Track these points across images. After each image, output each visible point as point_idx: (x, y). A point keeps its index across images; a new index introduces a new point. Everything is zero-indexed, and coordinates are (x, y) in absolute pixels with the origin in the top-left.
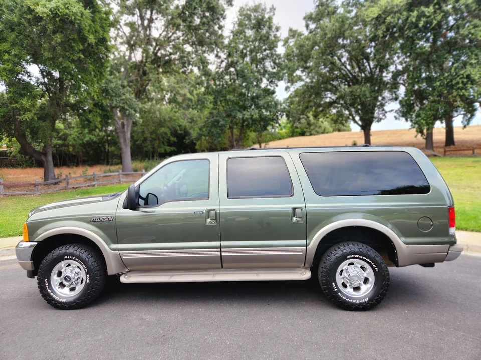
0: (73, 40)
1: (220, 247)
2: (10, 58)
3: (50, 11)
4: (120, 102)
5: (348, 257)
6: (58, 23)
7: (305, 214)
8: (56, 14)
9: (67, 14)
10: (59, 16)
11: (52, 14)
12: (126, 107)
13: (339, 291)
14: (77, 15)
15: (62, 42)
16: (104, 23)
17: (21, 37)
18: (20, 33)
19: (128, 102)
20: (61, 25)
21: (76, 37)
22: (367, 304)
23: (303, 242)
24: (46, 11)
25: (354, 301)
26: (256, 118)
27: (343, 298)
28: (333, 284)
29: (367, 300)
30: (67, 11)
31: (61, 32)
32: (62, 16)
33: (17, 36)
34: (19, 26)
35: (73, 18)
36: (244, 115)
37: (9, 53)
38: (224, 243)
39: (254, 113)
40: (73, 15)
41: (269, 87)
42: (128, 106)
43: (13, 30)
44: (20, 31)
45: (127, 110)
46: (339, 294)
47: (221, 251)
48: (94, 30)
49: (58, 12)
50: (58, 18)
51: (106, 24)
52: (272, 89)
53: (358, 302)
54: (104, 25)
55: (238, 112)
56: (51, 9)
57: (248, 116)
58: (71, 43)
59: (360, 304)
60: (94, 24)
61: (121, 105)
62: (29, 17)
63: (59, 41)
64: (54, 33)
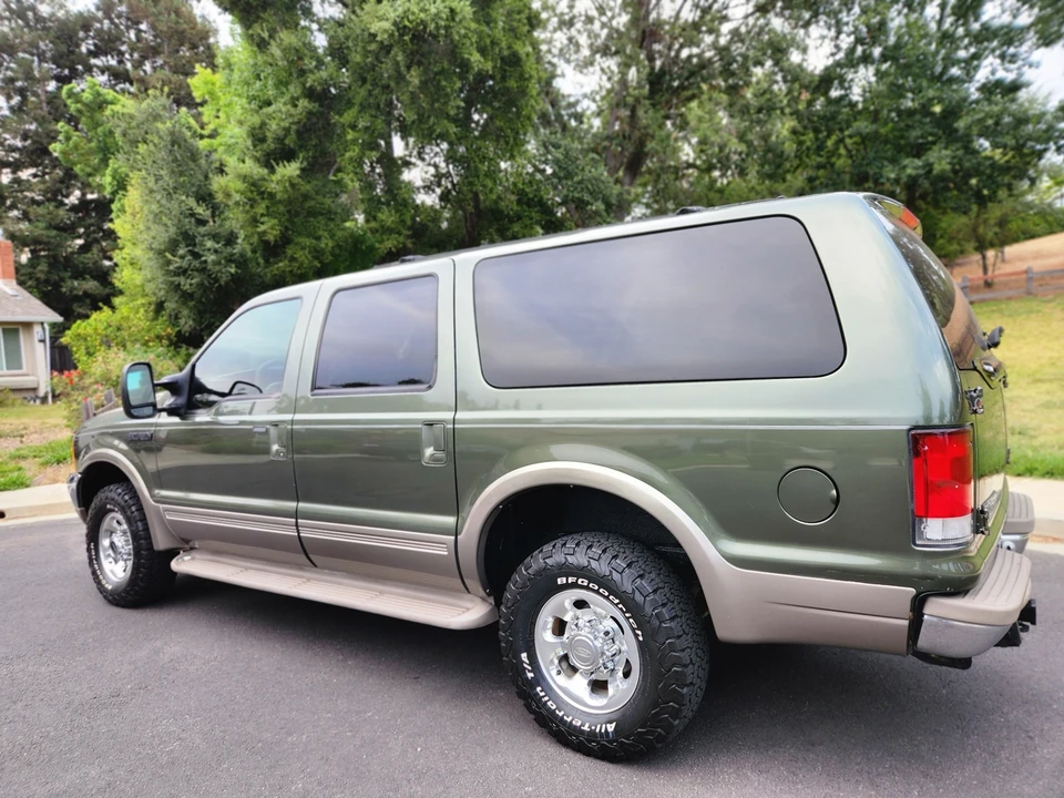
0: (442, 72)
1: (296, 515)
2: (356, 135)
3: (395, 24)
4: (576, 189)
5: (559, 581)
6: (410, 46)
7: (453, 440)
8: (405, 27)
9: (422, 21)
10: (410, 29)
11: (398, 30)
12: (587, 197)
13: (540, 679)
14: (441, 18)
15: (421, 81)
16: (515, 20)
17: (376, 91)
18: (375, 85)
19: (590, 186)
20: (415, 47)
21: (446, 65)
22: (611, 742)
23: (450, 520)
24: (387, 25)
25: (577, 723)
26: (943, 171)
27: (549, 703)
28: (524, 656)
29: (611, 728)
30: (422, 15)
31: (419, 64)
32: (415, 29)
33: (370, 91)
34: (374, 70)
35: (433, 26)
36: (905, 167)
37: (354, 127)
38: (302, 505)
39: (941, 159)
40: (433, 20)
41: (1001, 74)
42: (591, 194)
43: (364, 81)
44: (374, 80)
45: (588, 203)
46: (539, 689)
47: (297, 525)
48: (488, 41)
49: (407, 23)
50: (408, 34)
51: (519, 21)
52: (1010, 77)
53: (586, 728)
54: (515, 24)
55: (886, 163)
56: (395, 21)
57: (915, 168)
58: (439, 80)
59: (592, 735)
60: (491, 29)
61: (577, 195)
62: (373, 47)
63: (416, 81)
64: (409, 68)
